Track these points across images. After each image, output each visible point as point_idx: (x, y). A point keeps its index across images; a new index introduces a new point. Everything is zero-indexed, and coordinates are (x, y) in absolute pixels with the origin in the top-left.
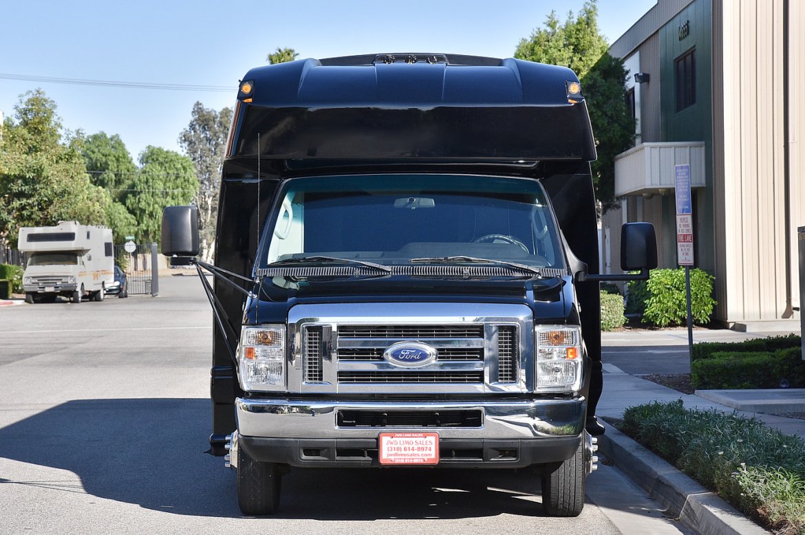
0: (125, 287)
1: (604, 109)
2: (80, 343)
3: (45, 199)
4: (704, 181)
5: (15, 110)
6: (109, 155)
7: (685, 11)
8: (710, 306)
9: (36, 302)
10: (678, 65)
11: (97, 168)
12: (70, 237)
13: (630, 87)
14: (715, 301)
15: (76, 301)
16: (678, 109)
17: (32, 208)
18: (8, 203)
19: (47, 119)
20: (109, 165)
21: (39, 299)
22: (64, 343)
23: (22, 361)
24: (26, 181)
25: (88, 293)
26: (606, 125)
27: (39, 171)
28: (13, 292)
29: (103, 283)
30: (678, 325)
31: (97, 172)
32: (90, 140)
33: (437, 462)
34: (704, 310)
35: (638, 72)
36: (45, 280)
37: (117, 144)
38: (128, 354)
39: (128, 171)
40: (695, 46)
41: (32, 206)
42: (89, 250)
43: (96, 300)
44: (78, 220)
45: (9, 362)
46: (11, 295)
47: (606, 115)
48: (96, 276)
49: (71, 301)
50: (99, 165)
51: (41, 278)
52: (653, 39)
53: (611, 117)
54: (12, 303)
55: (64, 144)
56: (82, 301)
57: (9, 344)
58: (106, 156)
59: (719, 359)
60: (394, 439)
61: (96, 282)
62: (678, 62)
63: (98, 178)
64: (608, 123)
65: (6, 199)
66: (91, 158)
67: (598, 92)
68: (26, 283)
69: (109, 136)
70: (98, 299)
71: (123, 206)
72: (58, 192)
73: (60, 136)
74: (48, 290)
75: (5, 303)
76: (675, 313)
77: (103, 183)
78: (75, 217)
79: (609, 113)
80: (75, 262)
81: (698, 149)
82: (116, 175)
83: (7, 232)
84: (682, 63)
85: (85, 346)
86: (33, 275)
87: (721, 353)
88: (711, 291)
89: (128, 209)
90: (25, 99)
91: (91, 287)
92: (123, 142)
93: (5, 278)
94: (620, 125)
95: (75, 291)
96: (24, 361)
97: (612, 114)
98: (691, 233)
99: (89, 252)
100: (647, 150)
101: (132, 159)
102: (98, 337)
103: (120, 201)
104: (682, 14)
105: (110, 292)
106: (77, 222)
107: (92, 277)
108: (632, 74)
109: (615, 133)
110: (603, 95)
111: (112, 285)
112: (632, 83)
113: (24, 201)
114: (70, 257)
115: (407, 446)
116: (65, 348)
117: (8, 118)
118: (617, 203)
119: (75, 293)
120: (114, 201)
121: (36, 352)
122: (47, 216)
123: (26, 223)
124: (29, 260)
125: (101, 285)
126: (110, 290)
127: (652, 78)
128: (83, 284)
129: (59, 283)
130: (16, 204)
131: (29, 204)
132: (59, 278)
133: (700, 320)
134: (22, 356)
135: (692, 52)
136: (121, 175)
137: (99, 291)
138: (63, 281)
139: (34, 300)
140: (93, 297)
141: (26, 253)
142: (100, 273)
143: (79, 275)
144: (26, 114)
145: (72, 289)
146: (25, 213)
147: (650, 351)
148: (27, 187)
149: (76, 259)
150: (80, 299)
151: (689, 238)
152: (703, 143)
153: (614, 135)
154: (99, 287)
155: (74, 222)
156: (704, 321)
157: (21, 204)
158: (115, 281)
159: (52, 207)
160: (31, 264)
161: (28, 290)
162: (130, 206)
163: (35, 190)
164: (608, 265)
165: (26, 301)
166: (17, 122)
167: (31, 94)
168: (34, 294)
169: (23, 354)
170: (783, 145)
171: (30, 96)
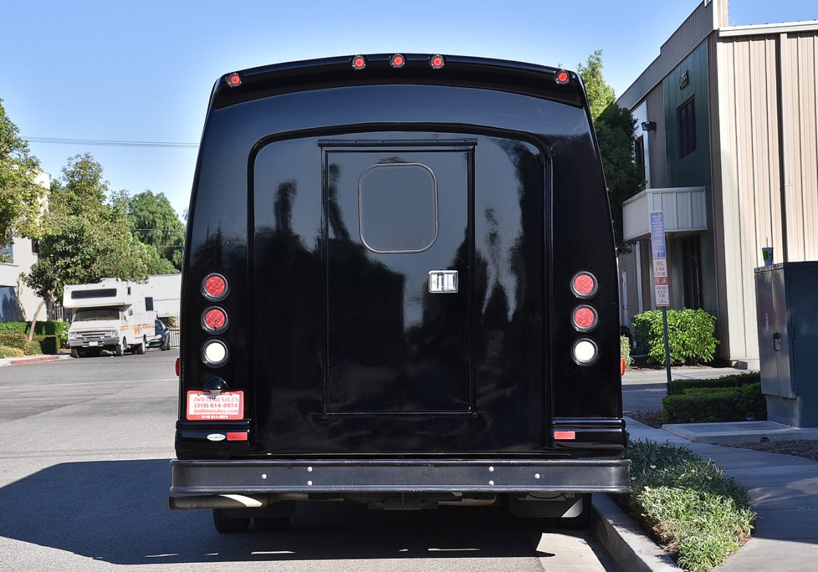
0: (167, 340)
1: (610, 157)
2: (110, 394)
3: (88, 257)
4: (705, 224)
5: (63, 173)
6: (156, 213)
7: (685, 62)
8: (714, 346)
9: (81, 356)
10: (680, 113)
11: (146, 225)
12: (112, 293)
13: (639, 135)
14: (718, 340)
15: (118, 355)
16: (682, 156)
17: (76, 266)
18: (54, 262)
19: (94, 181)
20: (156, 222)
21: (83, 353)
22: (94, 395)
23: (48, 412)
24: (69, 242)
25: (130, 347)
26: (612, 172)
27: (82, 231)
28: (61, 347)
29: (145, 336)
30: (681, 365)
31: (144, 230)
32: (137, 199)
34: (708, 349)
35: (645, 121)
36: (89, 334)
37: (164, 202)
38: (151, 403)
39: (174, 227)
40: (694, 95)
41: (76, 264)
42: (130, 305)
43: (138, 353)
44: (120, 277)
45: (37, 413)
46: (59, 351)
47: (613, 163)
48: (137, 330)
49: (114, 355)
50: (147, 223)
51: (85, 333)
52: (657, 88)
53: (618, 164)
54: (58, 358)
55: (108, 205)
56: (124, 355)
57: (43, 397)
58: (153, 213)
59: (688, 395)
61: (138, 335)
62: (680, 110)
63: (146, 236)
64: (615, 169)
65: (52, 258)
66: (139, 216)
67: (604, 140)
68: (72, 339)
69: (155, 195)
70: (140, 352)
71: (169, 262)
72: (100, 250)
73: (105, 197)
74: (92, 344)
75: (51, 358)
76: (679, 352)
77: (150, 241)
78: (117, 274)
79: (615, 161)
80: (118, 318)
81: (699, 194)
82: (163, 231)
83: (54, 290)
84: (684, 111)
85: (114, 396)
86: (76, 331)
87: (693, 389)
88: (713, 331)
89: (174, 263)
90: (74, 162)
91: (132, 340)
92: (168, 199)
93: (54, 334)
94: (626, 172)
95: (117, 345)
96: (51, 412)
97: (618, 162)
98: (666, 276)
99: (130, 308)
100: (650, 196)
101: (178, 216)
102: (128, 388)
103: (166, 257)
104: (682, 64)
105: (152, 344)
106: (119, 279)
107: (134, 331)
108: (639, 124)
109: (622, 180)
110: (609, 143)
111: (153, 338)
112: (640, 132)
113: (68, 260)
114: (113, 312)
116: (92, 399)
117: (55, 180)
118: (629, 247)
119: (117, 347)
120: (162, 257)
121: (66, 403)
122: (91, 273)
123: (73, 280)
124: (74, 316)
125: (143, 339)
126: (151, 343)
127: (658, 126)
128: (124, 338)
129: (102, 337)
130: (60, 262)
131: (73, 263)
132: (102, 332)
133: (704, 359)
134: (49, 408)
135: (692, 101)
136: (167, 231)
137: (141, 344)
138: (106, 335)
139: (79, 354)
140: (135, 350)
141: (71, 309)
142: (141, 327)
143: (121, 330)
144: (73, 176)
145: (115, 343)
146: (69, 270)
147: (647, 390)
148: (70, 246)
149: (118, 314)
150: (122, 352)
151: (665, 280)
152: (704, 187)
153: (621, 181)
154: (141, 341)
155: (115, 279)
156: (708, 360)
157: (66, 263)
158: (156, 335)
159: (95, 264)
160: (75, 321)
161: (73, 345)
162: (176, 261)
163: (78, 249)
164: (626, 307)
165: (71, 356)
166: (64, 184)
167: (79, 158)
168: (79, 348)
169: (52, 406)
170: (779, 188)
171: (79, 160)
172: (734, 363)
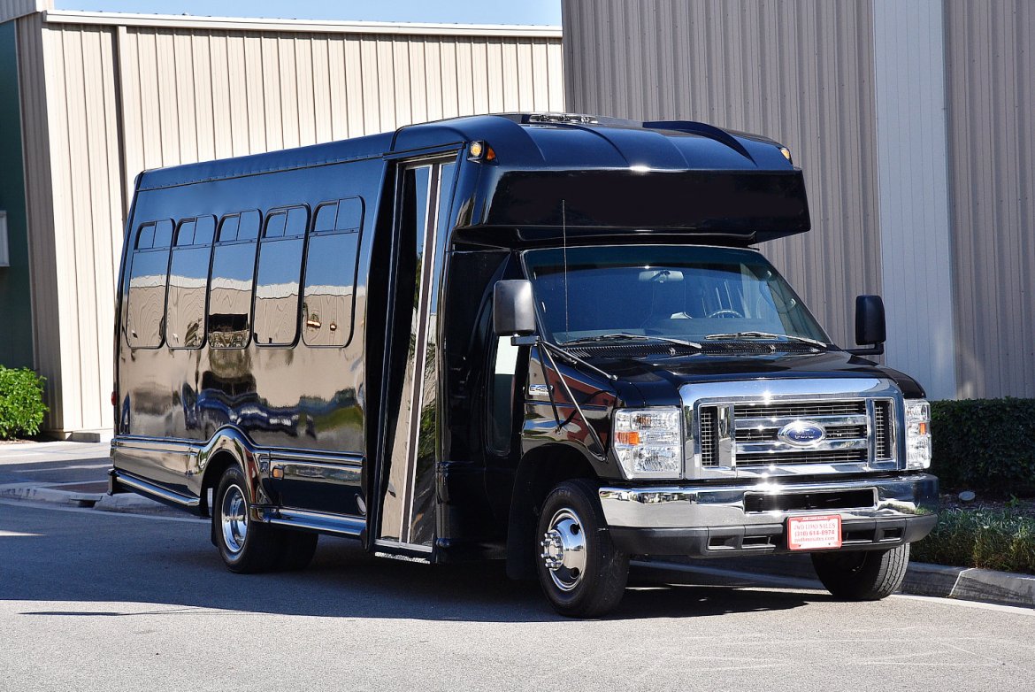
4: (6, 262)
8: (41, 414)
14: (47, 406)
33: (840, 546)
34: (34, 418)
60: (802, 523)
88: (42, 395)
115: (813, 530)
133: (27, 431)
152: (4, 212)
156: (33, 433)
172: (67, 436)
